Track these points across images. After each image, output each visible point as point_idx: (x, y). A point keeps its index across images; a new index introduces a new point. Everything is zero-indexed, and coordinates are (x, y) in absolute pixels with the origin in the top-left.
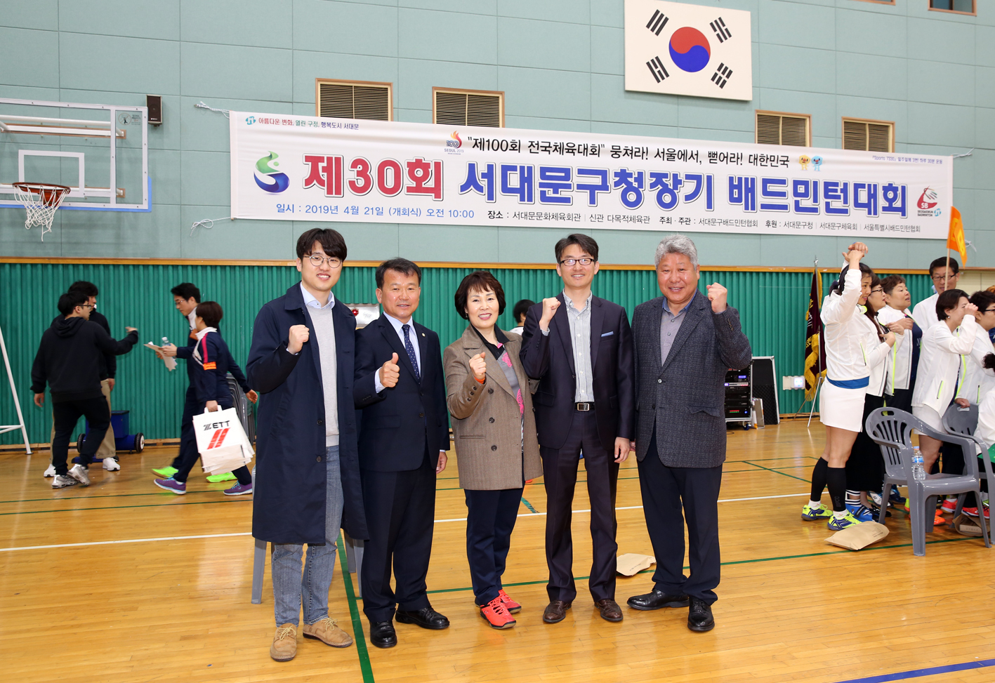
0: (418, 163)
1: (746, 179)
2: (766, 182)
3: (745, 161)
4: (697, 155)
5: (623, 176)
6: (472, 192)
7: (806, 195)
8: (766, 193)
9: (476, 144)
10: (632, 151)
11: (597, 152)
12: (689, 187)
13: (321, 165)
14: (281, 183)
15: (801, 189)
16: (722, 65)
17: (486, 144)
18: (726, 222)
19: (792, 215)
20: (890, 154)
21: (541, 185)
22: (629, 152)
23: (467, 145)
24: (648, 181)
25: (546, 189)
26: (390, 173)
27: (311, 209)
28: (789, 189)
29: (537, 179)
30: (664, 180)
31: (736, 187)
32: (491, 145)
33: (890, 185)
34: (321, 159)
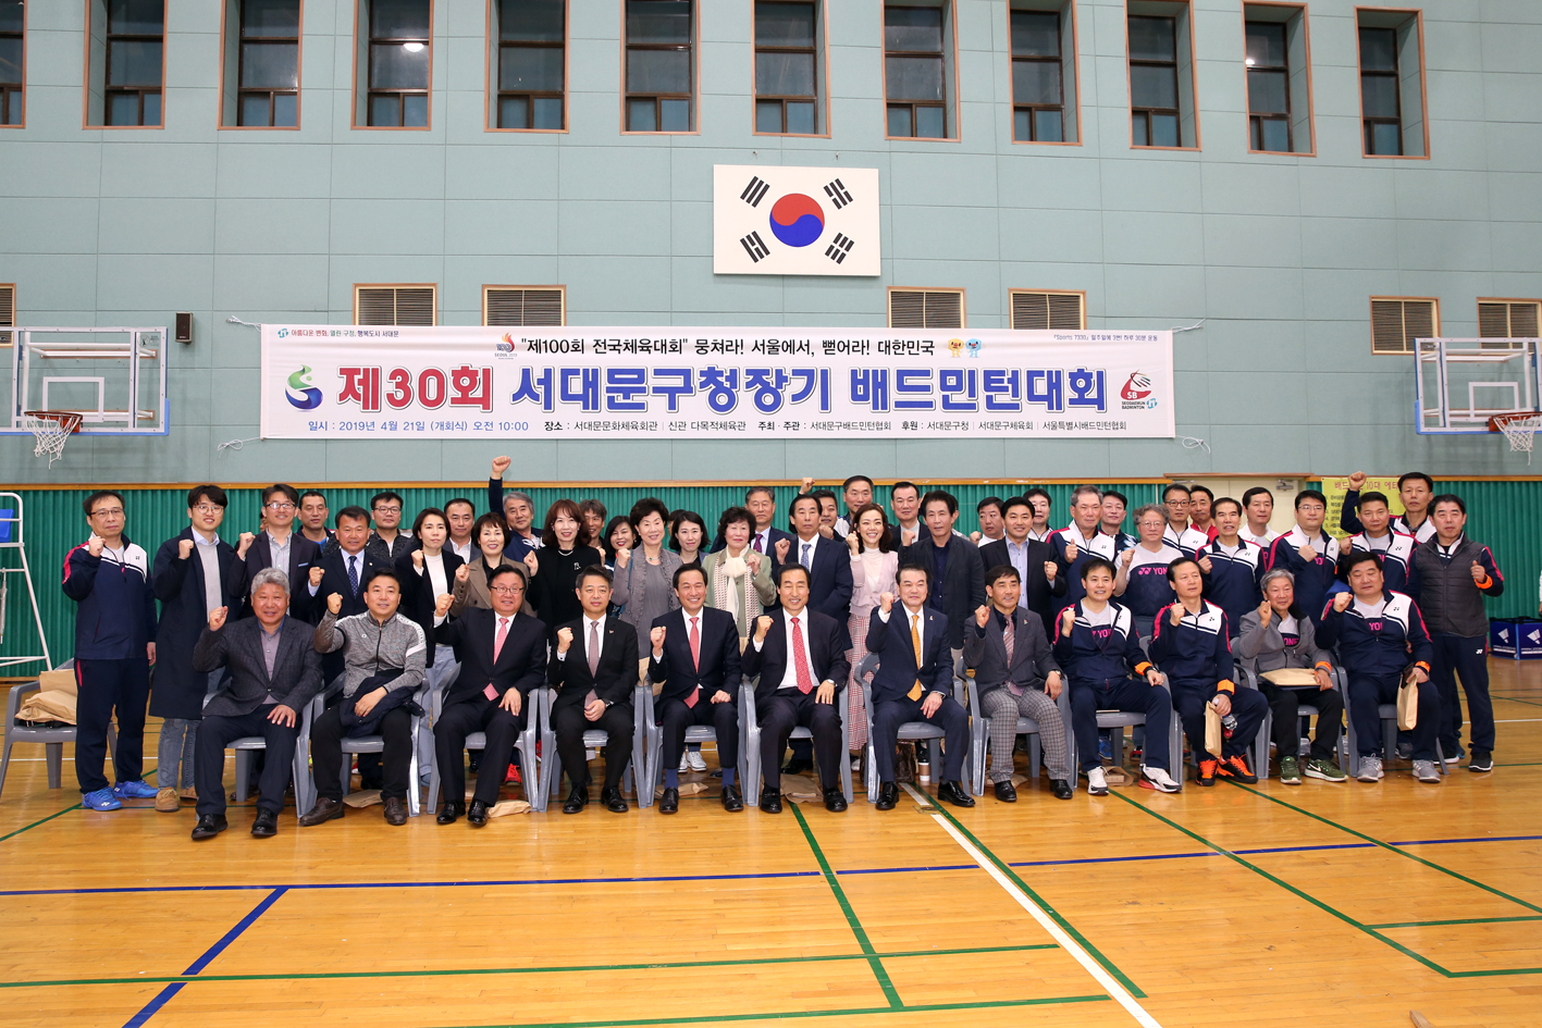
0: (465, 371)
1: (875, 372)
2: (901, 374)
3: (873, 349)
4: (808, 345)
5: (711, 375)
6: (527, 401)
7: (958, 387)
8: (901, 387)
9: (531, 346)
10: (722, 344)
11: (678, 348)
12: (798, 384)
13: (357, 377)
14: (313, 398)
15: (952, 381)
16: (840, 235)
17: (543, 345)
18: (847, 426)
19: (939, 414)
20: (1081, 332)
21: (609, 390)
22: (718, 346)
23: (521, 347)
24: (743, 379)
25: (615, 395)
26: (432, 383)
27: (346, 426)
28: (935, 381)
29: (604, 383)
30: (764, 377)
31: (860, 382)
32: (548, 347)
33: (1081, 371)
34: (357, 371)
